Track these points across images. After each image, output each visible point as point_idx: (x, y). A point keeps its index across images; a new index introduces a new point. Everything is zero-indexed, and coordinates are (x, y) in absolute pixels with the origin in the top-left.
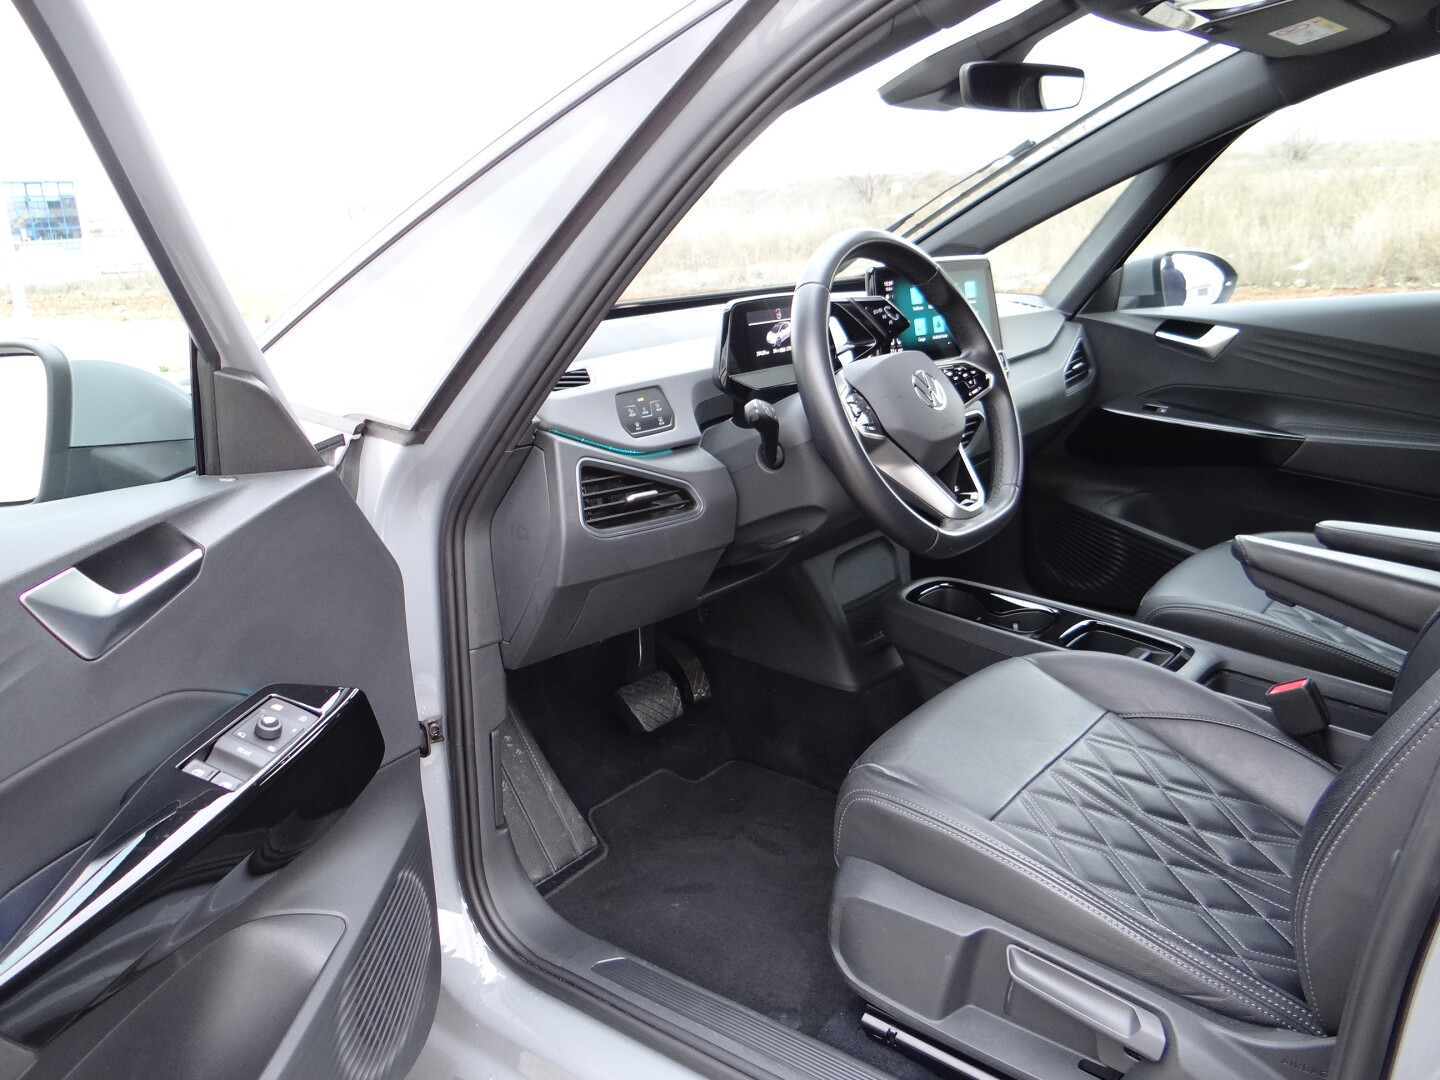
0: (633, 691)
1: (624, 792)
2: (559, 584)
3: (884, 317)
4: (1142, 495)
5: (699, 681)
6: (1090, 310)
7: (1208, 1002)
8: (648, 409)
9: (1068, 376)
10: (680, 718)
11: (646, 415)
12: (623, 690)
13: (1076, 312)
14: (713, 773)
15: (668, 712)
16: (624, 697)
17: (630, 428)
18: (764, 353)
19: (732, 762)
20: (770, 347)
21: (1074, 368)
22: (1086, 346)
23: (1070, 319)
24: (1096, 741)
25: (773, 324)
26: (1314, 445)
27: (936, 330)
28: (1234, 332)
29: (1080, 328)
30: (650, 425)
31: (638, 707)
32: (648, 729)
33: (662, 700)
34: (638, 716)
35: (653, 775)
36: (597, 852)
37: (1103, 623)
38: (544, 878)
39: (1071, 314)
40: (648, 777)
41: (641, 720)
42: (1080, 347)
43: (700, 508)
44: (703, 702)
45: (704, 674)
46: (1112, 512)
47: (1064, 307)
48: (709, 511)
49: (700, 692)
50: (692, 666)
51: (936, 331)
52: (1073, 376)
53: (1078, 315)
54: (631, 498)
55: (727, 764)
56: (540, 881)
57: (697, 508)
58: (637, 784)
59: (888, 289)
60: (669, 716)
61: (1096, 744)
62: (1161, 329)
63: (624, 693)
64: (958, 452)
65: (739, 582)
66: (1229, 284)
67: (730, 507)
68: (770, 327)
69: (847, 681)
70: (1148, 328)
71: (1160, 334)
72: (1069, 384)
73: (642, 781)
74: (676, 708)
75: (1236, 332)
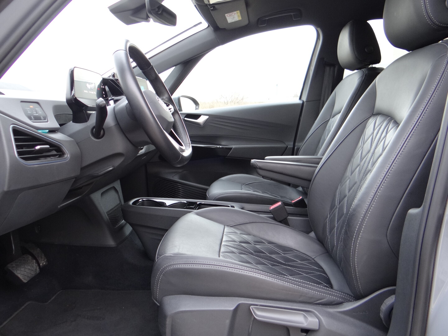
0: (14, 265)
1: (12, 317)
2: (6, 189)
5: (42, 258)
7: (321, 302)
10: (39, 274)
12: (9, 265)
14: (53, 298)
15: (32, 272)
16: (11, 269)
17: (29, 117)
19: (61, 291)
24: (228, 234)
26: (235, 149)
28: (207, 117)
30: (37, 118)
31: (18, 272)
32: (25, 281)
33: (29, 267)
34: (19, 276)
35: (25, 305)
37: (203, 203)
40: (23, 307)
41: (21, 278)
43: (68, 156)
44: (44, 266)
45: (43, 254)
48: (71, 157)
49: (43, 263)
50: (37, 252)
54: (38, 147)
55: (59, 292)
57: (66, 156)
58: (18, 311)
60: (33, 274)
61: (229, 235)
63: (9, 266)
64: (171, 130)
65: (74, 200)
66: (197, 107)
67: (78, 157)
69: (111, 243)
71: (186, 119)
73: (21, 309)
74: (36, 270)
75: (208, 117)
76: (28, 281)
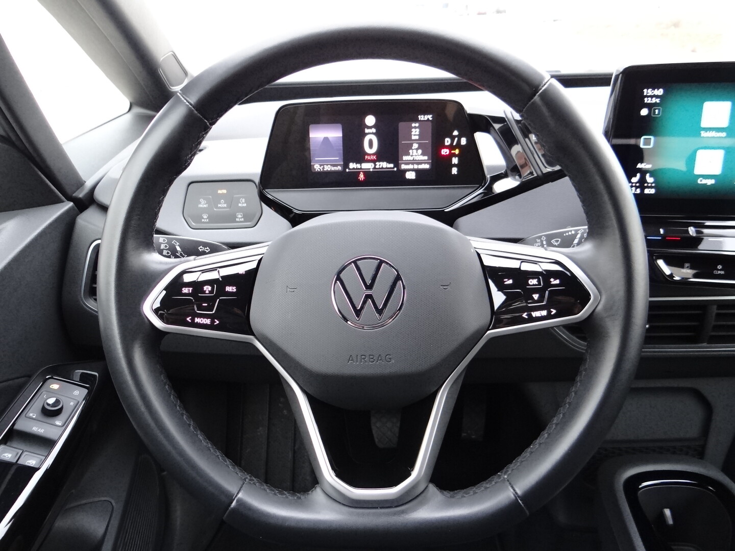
8: (228, 202)
11: (222, 207)
17: (193, 218)
59: (648, 100)
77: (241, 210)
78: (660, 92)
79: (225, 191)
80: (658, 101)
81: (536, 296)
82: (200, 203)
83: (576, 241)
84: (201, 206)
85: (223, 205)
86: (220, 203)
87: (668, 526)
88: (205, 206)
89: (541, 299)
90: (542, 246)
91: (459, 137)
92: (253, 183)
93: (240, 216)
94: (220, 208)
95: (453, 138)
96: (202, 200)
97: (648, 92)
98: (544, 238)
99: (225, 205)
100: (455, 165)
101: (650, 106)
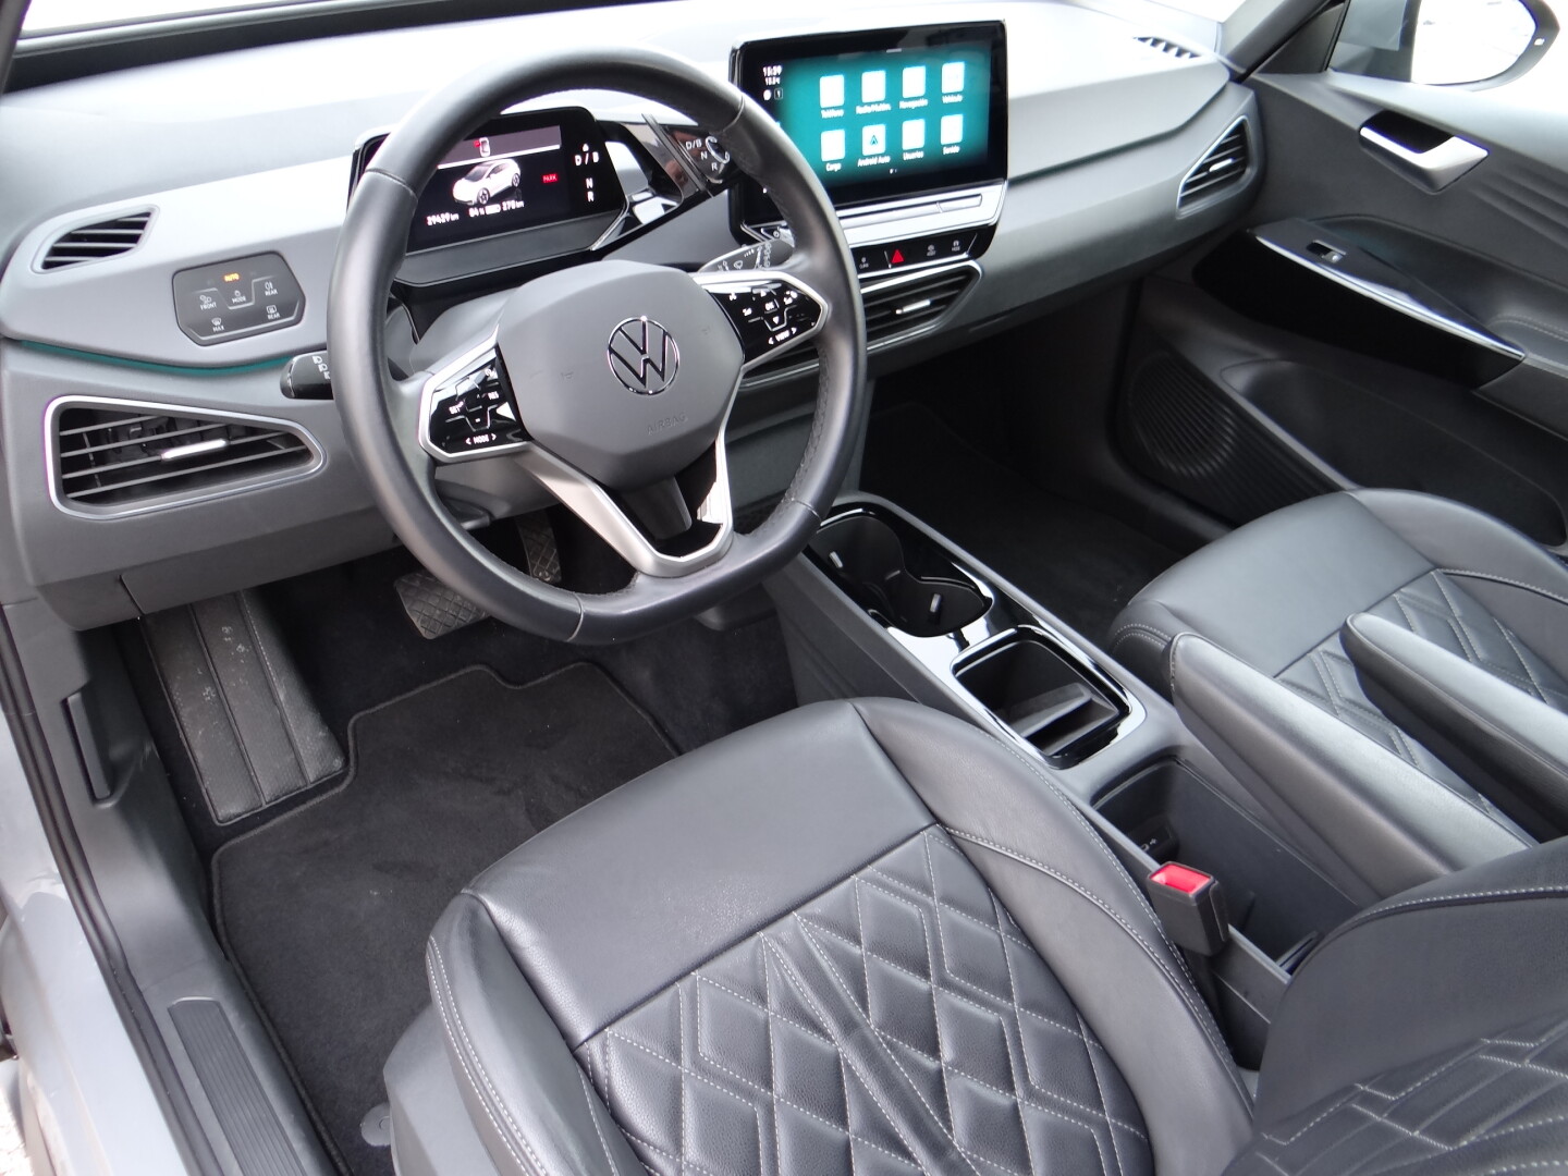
0: (417, 583)
1: (411, 694)
3: (704, 155)
4: (1286, 365)
6: (1277, 68)
8: (246, 292)
9: (1188, 186)
11: (240, 302)
13: (1251, 70)
14: (547, 677)
16: (400, 591)
17: (198, 329)
18: (445, 218)
19: (580, 664)
20: (462, 208)
21: (1214, 168)
22: (1251, 131)
23: (1238, 79)
24: (876, 882)
25: (472, 166)
27: (867, 149)
28: (1477, 153)
29: (1249, 96)
30: (244, 321)
32: (428, 635)
34: (414, 620)
35: (462, 673)
36: (335, 781)
37: (1043, 633)
38: (246, 812)
39: (1242, 71)
40: (453, 676)
41: (418, 625)
42: (1240, 129)
43: (317, 461)
45: (558, 549)
46: (1236, 380)
47: (1236, 57)
48: (337, 465)
51: (865, 153)
52: (1202, 183)
53: (1254, 76)
56: (239, 815)
57: (312, 463)
58: (434, 684)
59: (769, 81)
60: (467, 618)
62: (1370, 124)
63: (399, 585)
66: (1539, 41)
68: (463, 172)
70: (1353, 117)
71: (1367, 133)
72: (1185, 200)
73: (443, 680)
75: (1483, 153)
76: (439, 640)
77: (271, 300)
78: (778, 69)
79: (235, 276)
80: (778, 80)
81: (776, 320)
82: (202, 303)
83: (758, 260)
84: (205, 307)
85: (239, 298)
86: (235, 297)
87: (839, 569)
88: (212, 305)
89: (781, 322)
90: (725, 269)
91: (590, 152)
92: (276, 256)
93: (272, 311)
94: (236, 304)
95: (583, 154)
96: (202, 298)
97: (768, 71)
98: (725, 264)
99: (244, 299)
100: (590, 189)
101: (772, 88)
